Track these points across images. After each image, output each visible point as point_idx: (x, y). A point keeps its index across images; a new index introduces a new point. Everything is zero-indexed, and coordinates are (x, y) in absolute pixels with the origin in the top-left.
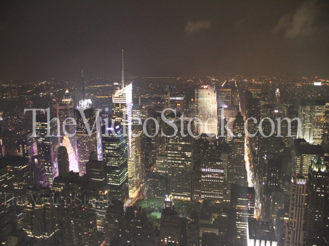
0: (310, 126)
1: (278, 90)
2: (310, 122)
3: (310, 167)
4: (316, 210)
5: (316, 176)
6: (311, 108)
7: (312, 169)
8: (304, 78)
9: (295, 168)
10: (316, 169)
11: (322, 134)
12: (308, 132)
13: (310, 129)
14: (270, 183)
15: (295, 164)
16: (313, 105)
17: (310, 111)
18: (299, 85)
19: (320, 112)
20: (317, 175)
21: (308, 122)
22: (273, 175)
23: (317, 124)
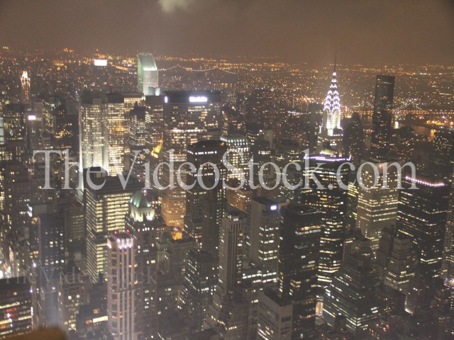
0: (103, 142)
1: (25, 75)
2: (102, 135)
3: (128, 215)
4: (144, 290)
5: (141, 230)
6: (102, 109)
7: (132, 219)
8: (66, 50)
9: (93, 224)
10: (139, 218)
11: (122, 156)
12: (100, 155)
13: (103, 147)
14: (49, 262)
15: (93, 216)
16: (103, 103)
17: (100, 115)
18: (59, 64)
19: (116, 115)
20: (142, 227)
21: (98, 136)
22: (54, 244)
23: (114, 138)
